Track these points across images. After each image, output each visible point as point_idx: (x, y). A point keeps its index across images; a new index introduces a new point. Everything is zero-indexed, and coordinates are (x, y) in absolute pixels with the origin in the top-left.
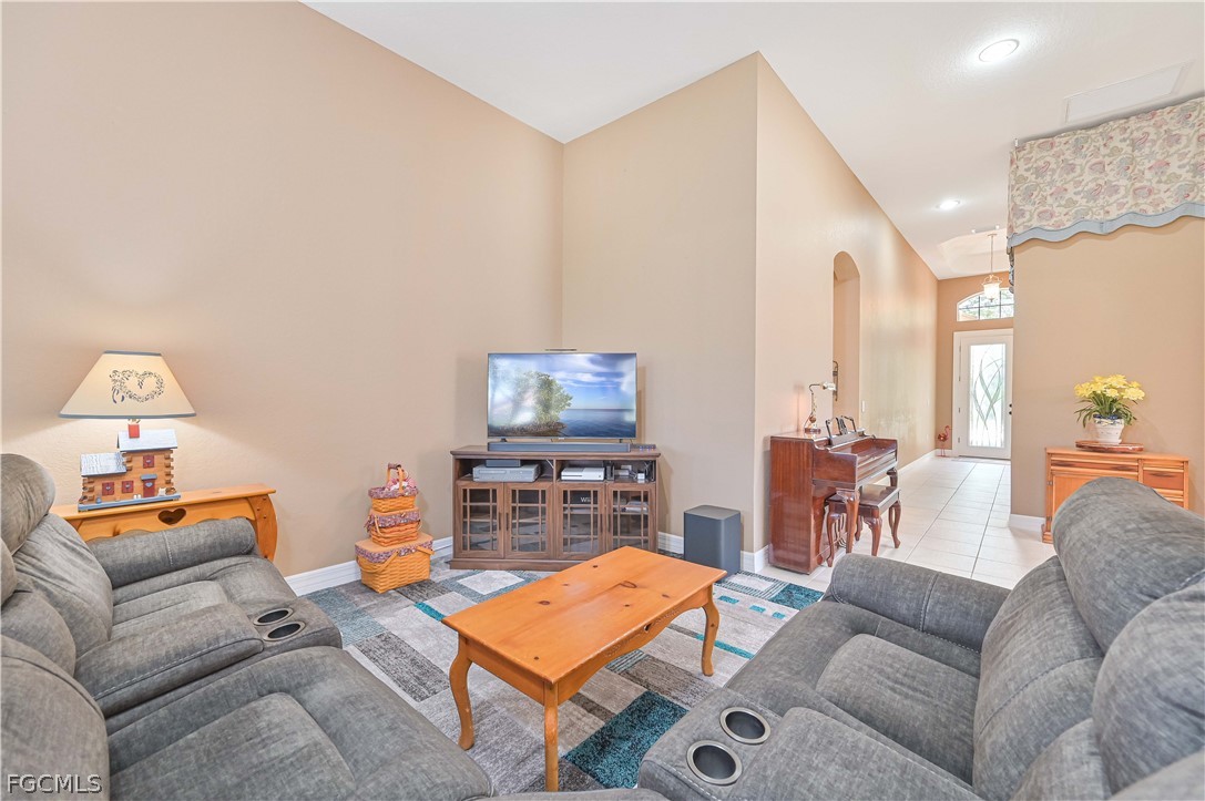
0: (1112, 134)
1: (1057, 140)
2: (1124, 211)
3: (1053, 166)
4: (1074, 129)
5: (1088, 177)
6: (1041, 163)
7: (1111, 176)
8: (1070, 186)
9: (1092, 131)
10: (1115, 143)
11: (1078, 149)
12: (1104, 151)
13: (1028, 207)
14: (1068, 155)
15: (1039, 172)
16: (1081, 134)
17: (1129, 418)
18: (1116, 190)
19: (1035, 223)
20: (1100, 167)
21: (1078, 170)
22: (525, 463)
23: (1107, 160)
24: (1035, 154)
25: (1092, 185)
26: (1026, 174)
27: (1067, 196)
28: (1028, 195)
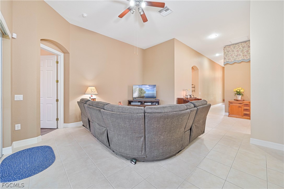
0: (240, 45)
1: (231, 46)
2: (242, 59)
3: (230, 51)
4: (233, 44)
5: (236, 53)
6: (228, 50)
7: (240, 53)
8: (233, 54)
9: (236, 45)
10: (240, 47)
11: (234, 48)
12: (238, 48)
13: (226, 58)
14: (233, 49)
15: (228, 52)
16: (235, 45)
17: (243, 95)
18: (240, 55)
19: (227, 61)
20: (238, 51)
21: (234, 51)
22: (139, 102)
23: (239, 50)
24: (227, 49)
25: (237, 54)
26: (226, 52)
27: (233, 56)
28: (226, 56)
